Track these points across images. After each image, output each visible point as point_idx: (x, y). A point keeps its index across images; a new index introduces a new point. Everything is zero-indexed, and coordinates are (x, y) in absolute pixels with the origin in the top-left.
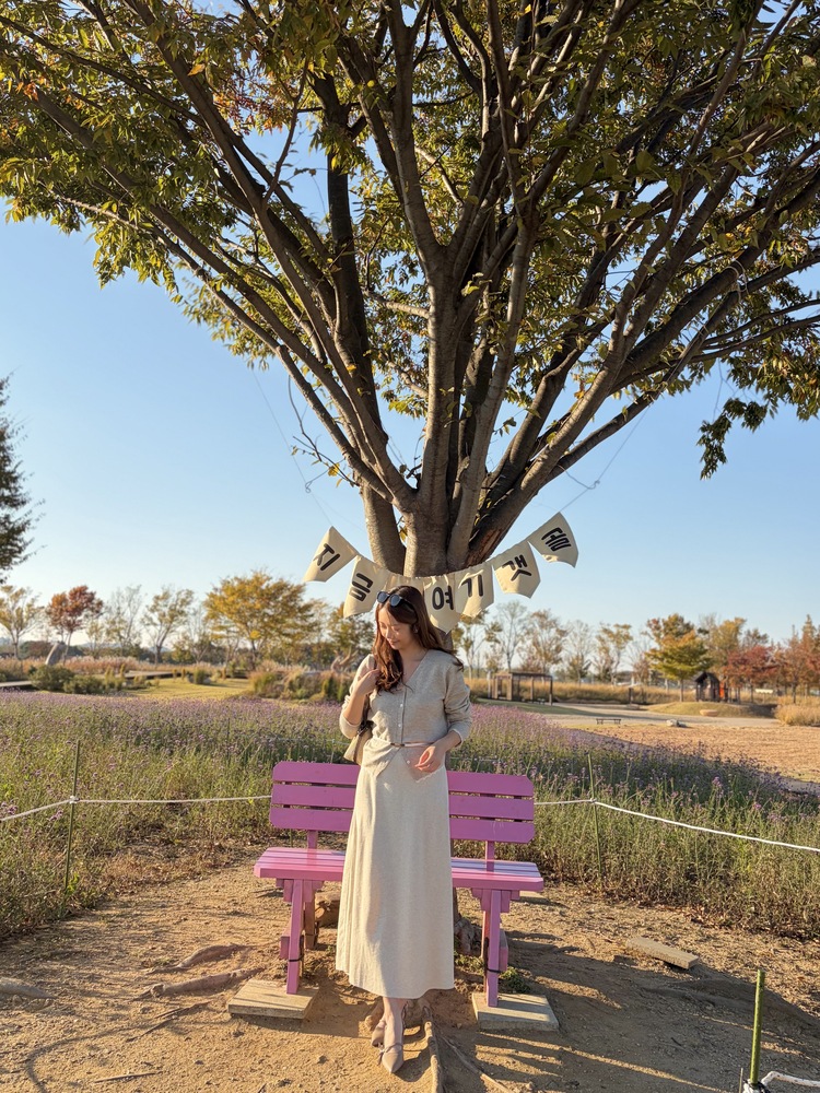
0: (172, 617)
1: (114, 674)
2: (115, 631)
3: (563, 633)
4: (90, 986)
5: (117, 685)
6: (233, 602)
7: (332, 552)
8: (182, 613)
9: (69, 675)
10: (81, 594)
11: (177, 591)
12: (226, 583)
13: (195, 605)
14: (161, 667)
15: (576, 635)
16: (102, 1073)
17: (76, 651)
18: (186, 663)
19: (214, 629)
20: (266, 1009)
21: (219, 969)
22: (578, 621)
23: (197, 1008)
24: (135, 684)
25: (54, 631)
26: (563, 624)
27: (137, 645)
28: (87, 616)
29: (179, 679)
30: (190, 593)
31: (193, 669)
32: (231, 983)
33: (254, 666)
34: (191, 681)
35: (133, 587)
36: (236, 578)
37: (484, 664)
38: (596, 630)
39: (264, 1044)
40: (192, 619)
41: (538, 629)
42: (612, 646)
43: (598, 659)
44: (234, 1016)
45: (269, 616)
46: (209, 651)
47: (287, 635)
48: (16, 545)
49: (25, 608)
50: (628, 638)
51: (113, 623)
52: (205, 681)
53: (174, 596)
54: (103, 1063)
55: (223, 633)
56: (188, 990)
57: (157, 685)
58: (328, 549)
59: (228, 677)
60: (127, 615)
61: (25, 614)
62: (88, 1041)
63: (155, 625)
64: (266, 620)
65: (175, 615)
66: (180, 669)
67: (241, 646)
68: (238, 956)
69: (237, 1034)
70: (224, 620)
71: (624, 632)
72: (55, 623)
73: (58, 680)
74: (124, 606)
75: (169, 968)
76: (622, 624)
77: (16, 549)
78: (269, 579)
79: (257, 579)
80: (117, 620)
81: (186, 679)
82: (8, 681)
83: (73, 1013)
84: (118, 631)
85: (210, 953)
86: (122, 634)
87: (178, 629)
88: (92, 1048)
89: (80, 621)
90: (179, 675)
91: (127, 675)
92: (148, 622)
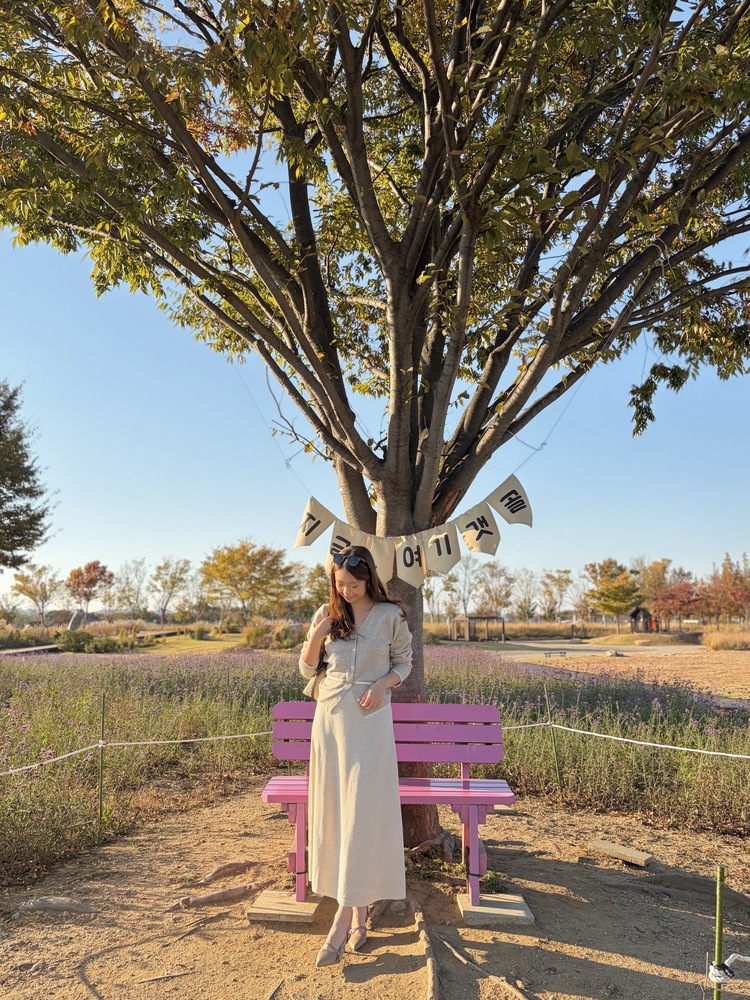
0: (173, 584)
1: (127, 635)
2: (126, 598)
3: (511, 580)
4: (128, 902)
5: (130, 644)
6: (224, 568)
7: (314, 519)
8: (181, 580)
9: (88, 638)
10: (94, 568)
11: (176, 561)
12: (217, 552)
13: (192, 572)
14: (166, 627)
15: (522, 581)
16: (143, 975)
17: (93, 617)
18: (187, 622)
19: (209, 592)
20: (279, 915)
21: (236, 883)
22: (524, 569)
23: (221, 917)
24: (145, 642)
25: (74, 601)
26: (511, 572)
27: (145, 609)
28: (100, 587)
29: (182, 636)
30: (187, 563)
31: (193, 627)
32: (248, 894)
33: (245, 622)
34: (193, 638)
35: (139, 560)
36: (226, 548)
37: (443, 611)
38: (540, 575)
39: (280, 945)
40: (190, 585)
41: (489, 577)
42: (555, 589)
43: (543, 601)
44: (253, 922)
45: (256, 579)
46: (206, 611)
47: (272, 594)
48: (38, 530)
49: (48, 583)
50: (568, 581)
51: (124, 591)
52: (205, 637)
53: (174, 566)
54: (144, 966)
55: (218, 595)
56: (211, 901)
57: (164, 643)
58: (311, 517)
59: (224, 632)
60: (135, 583)
61: (47, 588)
62: (130, 948)
63: (159, 591)
64: (253, 582)
65: (176, 581)
66: (183, 627)
67: (233, 606)
68: (252, 871)
69: (257, 938)
70: (217, 584)
71: (565, 576)
72: (73, 594)
73: (79, 642)
74: (132, 576)
75: (193, 883)
76: (563, 569)
77: (38, 533)
78: (254, 547)
79: (243, 547)
80: (127, 588)
81: (188, 636)
82: (37, 645)
83: (115, 925)
84: (127, 598)
85: (227, 870)
86: (132, 601)
87: (178, 594)
88: (134, 953)
89: (95, 591)
90: (182, 633)
91: (138, 635)
92: (153, 589)
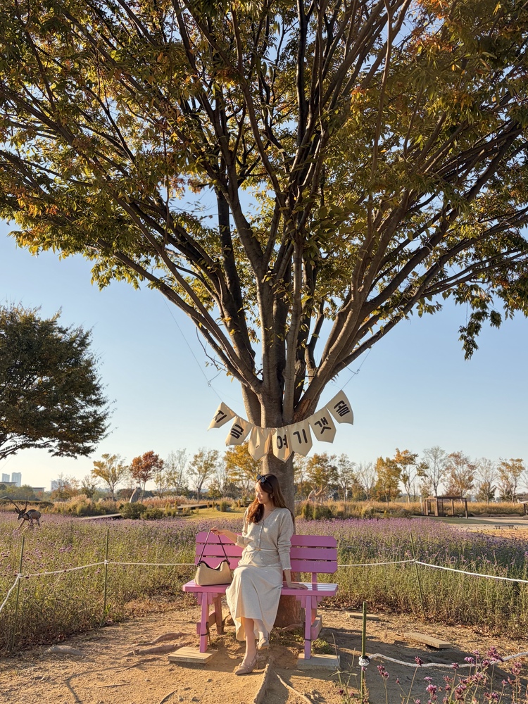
0: (206, 468)
1: (171, 507)
3: (473, 467)
4: (105, 651)
5: (172, 513)
6: (242, 457)
7: (223, 414)
8: (212, 465)
9: (143, 509)
11: (208, 452)
13: (220, 460)
14: (201, 502)
15: (482, 468)
16: (101, 684)
17: (149, 494)
18: (216, 498)
19: (232, 475)
20: (186, 658)
21: (171, 643)
23: (154, 659)
24: (184, 512)
25: (135, 481)
27: (186, 488)
28: (154, 470)
29: (211, 508)
30: (216, 453)
31: (219, 502)
32: (174, 648)
34: (218, 510)
35: (182, 451)
39: (183, 674)
40: (219, 469)
41: (454, 465)
42: (510, 475)
43: (501, 485)
44: (171, 662)
46: (232, 490)
48: (101, 428)
49: (117, 468)
50: (521, 468)
51: (170, 474)
52: (227, 510)
53: (207, 455)
54: (103, 680)
55: (237, 477)
56: (151, 652)
57: (197, 512)
58: (220, 412)
59: (241, 506)
60: (179, 468)
61: (117, 471)
63: (196, 474)
65: (208, 467)
66: (211, 502)
68: (182, 638)
69: (170, 670)
70: (237, 468)
71: (518, 464)
72: (135, 476)
73: (137, 511)
74: (176, 462)
75: (146, 644)
77: (100, 430)
80: (173, 472)
81: (215, 509)
82: (107, 514)
83: (93, 661)
84: (173, 479)
85: (167, 637)
86: (176, 481)
87: (210, 476)
89: (150, 474)
90: (211, 506)
91: (179, 508)
92: (191, 472)
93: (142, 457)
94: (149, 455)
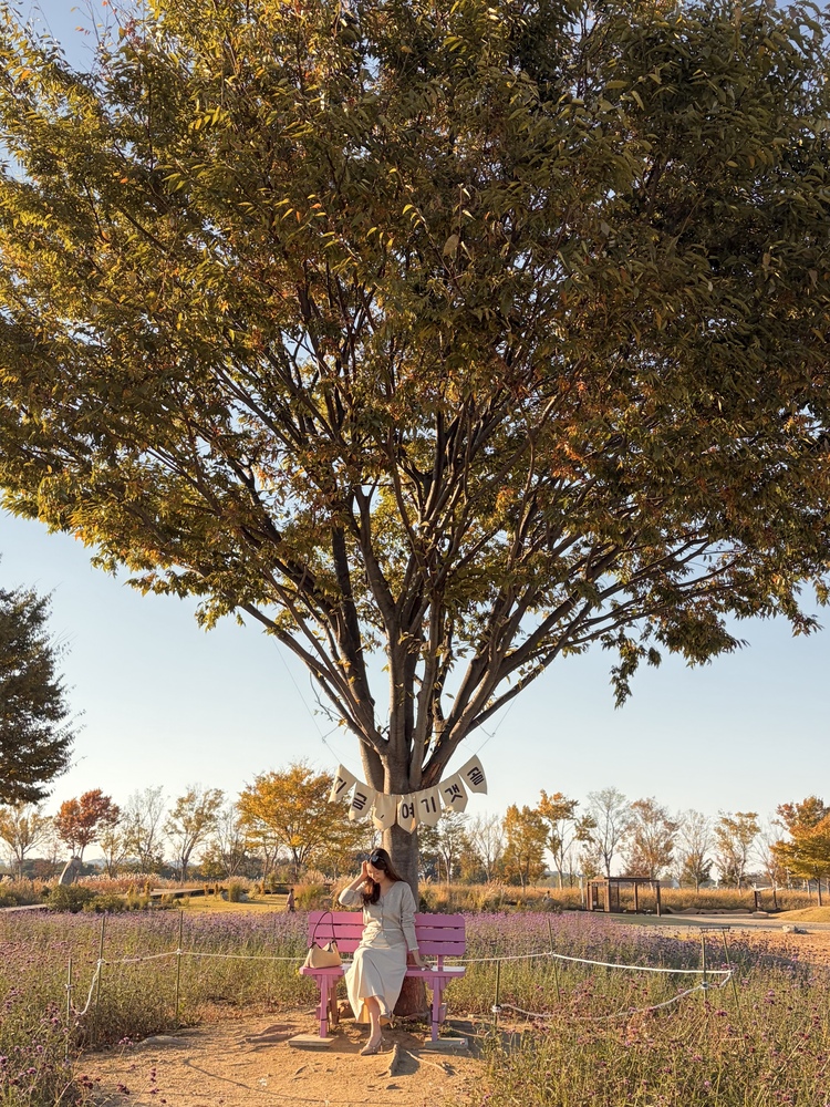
0: (200, 823)
1: (138, 893)
2: (134, 842)
3: (672, 826)
5: (142, 905)
6: (270, 802)
8: (210, 817)
9: (87, 896)
10: (94, 800)
11: (204, 791)
12: (261, 780)
13: (225, 807)
14: (188, 884)
15: (689, 828)
17: (90, 869)
18: (216, 878)
19: (247, 835)
22: (691, 811)
24: (163, 903)
25: (63, 845)
26: (672, 815)
27: (158, 858)
28: (101, 826)
29: (212, 896)
30: (219, 793)
31: (226, 884)
33: (297, 878)
34: (225, 898)
35: (154, 789)
36: (272, 774)
37: (578, 868)
38: (713, 820)
40: (222, 824)
41: (641, 822)
42: (735, 841)
43: (722, 857)
45: (312, 817)
46: (239, 862)
47: (335, 840)
49: (30, 819)
50: (755, 829)
51: (132, 832)
52: (241, 898)
53: (201, 798)
55: (261, 840)
57: (187, 905)
59: (267, 892)
60: (146, 825)
61: (30, 826)
63: (180, 833)
64: (308, 822)
65: (203, 819)
66: (212, 886)
67: (280, 856)
70: (260, 823)
71: (749, 822)
72: (64, 835)
73: (76, 901)
74: (144, 811)
76: (745, 812)
78: (310, 773)
79: (296, 773)
80: (136, 828)
81: (219, 896)
82: (19, 904)
84: (137, 842)
86: (142, 846)
87: (206, 838)
89: (94, 832)
90: (211, 892)
91: (152, 894)
92: (171, 830)
93: (78, 800)
94: (93, 798)
